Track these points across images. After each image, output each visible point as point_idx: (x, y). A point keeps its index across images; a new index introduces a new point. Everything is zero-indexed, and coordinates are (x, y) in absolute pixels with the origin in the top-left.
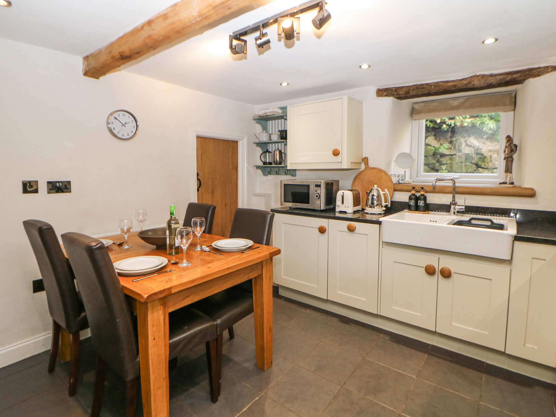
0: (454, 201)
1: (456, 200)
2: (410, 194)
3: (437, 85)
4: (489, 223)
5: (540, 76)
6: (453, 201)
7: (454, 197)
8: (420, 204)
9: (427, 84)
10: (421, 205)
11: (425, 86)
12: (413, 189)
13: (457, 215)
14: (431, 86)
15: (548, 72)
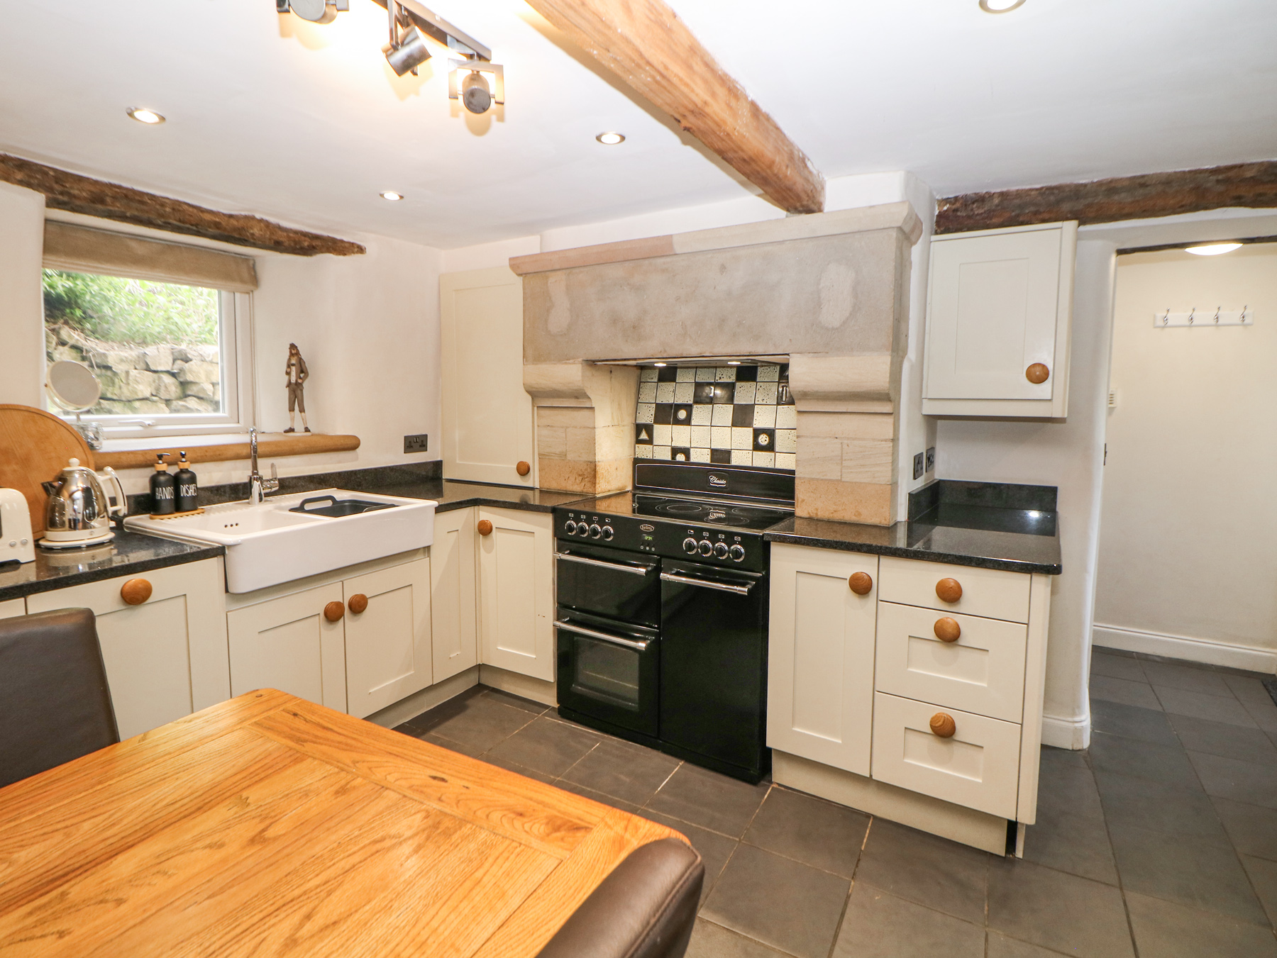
0: (257, 474)
1: (261, 472)
2: (150, 472)
3: (177, 207)
4: (329, 503)
5: (345, 254)
6: (254, 474)
7: (255, 467)
8: (187, 492)
9: (152, 197)
10: (190, 494)
11: (146, 199)
12: (160, 459)
13: (266, 501)
14: (163, 205)
15: (353, 253)
